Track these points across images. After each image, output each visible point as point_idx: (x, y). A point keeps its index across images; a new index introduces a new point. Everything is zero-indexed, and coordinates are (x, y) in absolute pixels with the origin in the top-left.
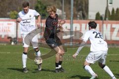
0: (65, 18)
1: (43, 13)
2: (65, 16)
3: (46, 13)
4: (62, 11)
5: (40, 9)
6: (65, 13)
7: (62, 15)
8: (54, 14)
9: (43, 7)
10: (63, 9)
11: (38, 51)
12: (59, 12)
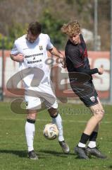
0: (99, 48)
1: (56, 37)
2: (99, 44)
3: (62, 38)
4: (94, 35)
5: (49, 28)
6: (99, 37)
7: (94, 41)
8: (78, 36)
9: (56, 26)
10: (96, 29)
11: (57, 116)
12: (87, 35)
